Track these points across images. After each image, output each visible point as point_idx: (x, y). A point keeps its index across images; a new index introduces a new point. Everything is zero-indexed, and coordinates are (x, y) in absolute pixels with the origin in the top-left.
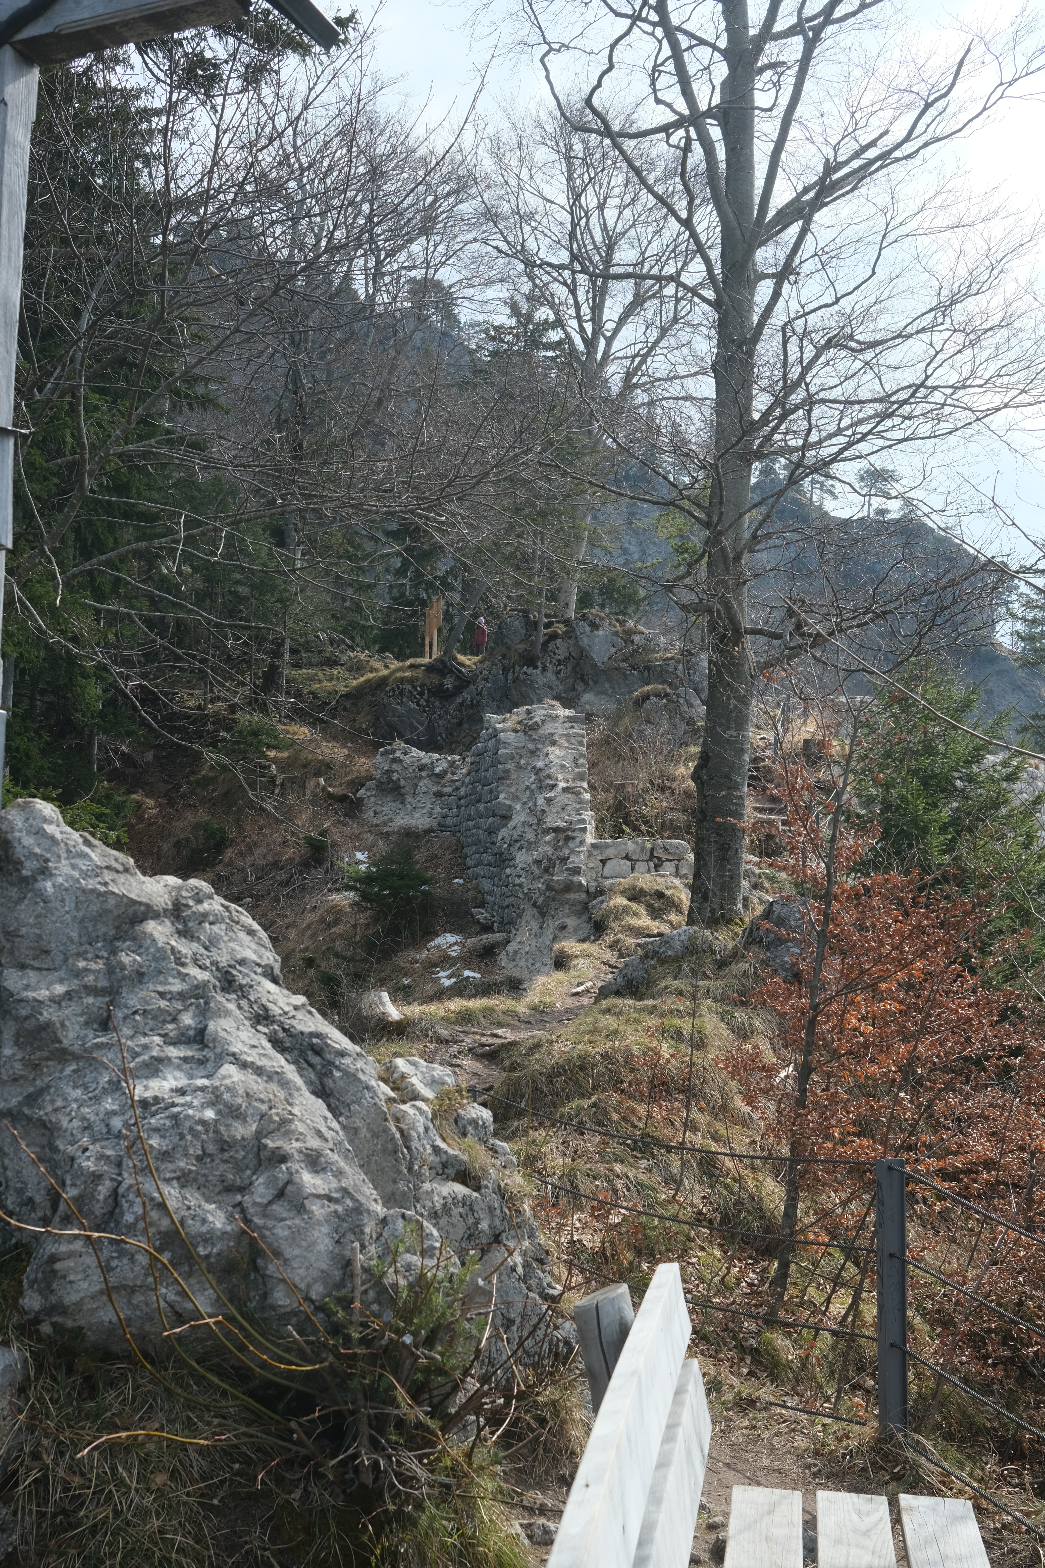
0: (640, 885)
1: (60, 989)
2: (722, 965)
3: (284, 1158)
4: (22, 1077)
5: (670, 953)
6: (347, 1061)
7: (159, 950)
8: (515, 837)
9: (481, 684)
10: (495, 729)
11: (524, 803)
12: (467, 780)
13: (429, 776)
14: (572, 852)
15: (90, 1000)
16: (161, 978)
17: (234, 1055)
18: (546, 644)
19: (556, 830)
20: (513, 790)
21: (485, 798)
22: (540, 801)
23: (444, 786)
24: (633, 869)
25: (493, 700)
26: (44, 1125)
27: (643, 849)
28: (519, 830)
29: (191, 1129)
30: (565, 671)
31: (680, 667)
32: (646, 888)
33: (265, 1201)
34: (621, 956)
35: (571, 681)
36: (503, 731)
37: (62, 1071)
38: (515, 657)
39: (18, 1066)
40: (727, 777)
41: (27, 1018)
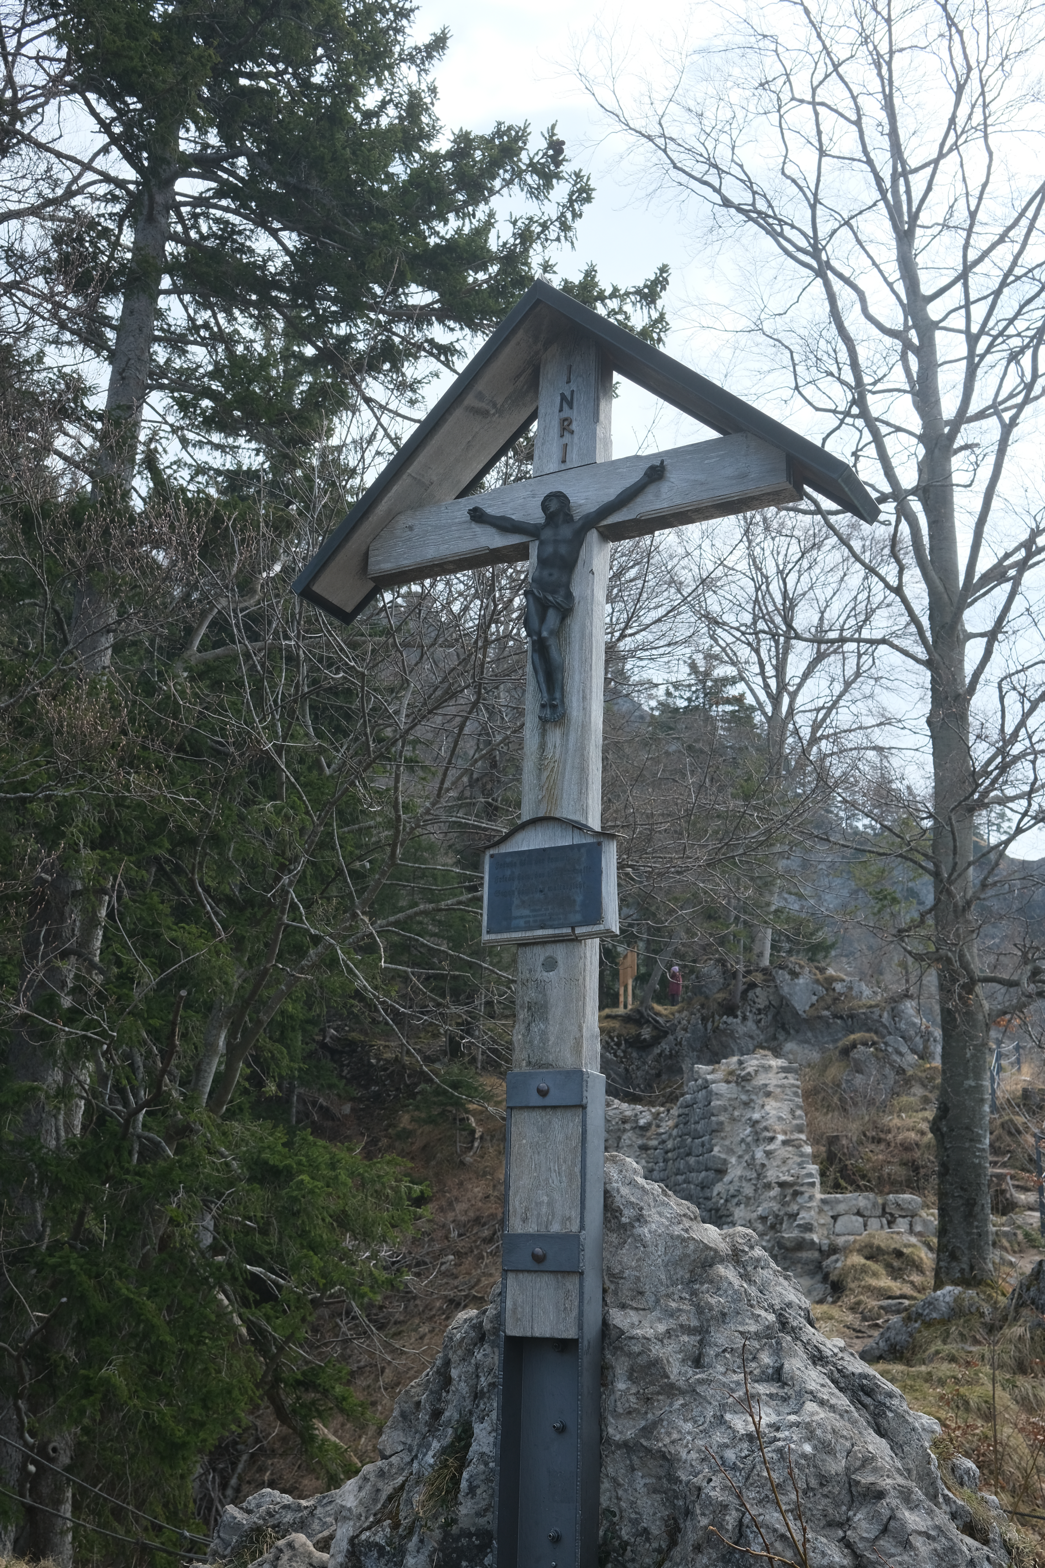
0: (876, 1242)
1: (661, 1328)
2: (991, 1329)
3: (880, 1495)
4: (635, 1410)
5: (935, 1315)
6: (895, 1402)
7: (736, 1292)
8: (732, 1191)
9: (680, 1034)
10: (706, 1081)
11: (740, 1157)
12: (675, 1132)
13: (633, 1129)
14: (802, 1207)
15: (685, 1338)
16: (739, 1318)
17: (811, 1393)
18: (745, 992)
19: (782, 1185)
20: (727, 1143)
21: (695, 1151)
22: (759, 1155)
23: (649, 1139)
24: (865, 1225)
25: (693, 1050)
26: (664, 1456)
27: (874, 1205)
28: (737, 1184)
29: (797, 1463)
30: (766, 1020)
31: (885, 1015)
32: (883, 1245)
33: (872, 1536)
34: (864, 1319)
35: (771, 1030)
36: (714, 1082)
37: (671, 1405)
38: (714, 1006)
39: (633, 1399)
40: (968, 1128)
41: (639, 1354)
